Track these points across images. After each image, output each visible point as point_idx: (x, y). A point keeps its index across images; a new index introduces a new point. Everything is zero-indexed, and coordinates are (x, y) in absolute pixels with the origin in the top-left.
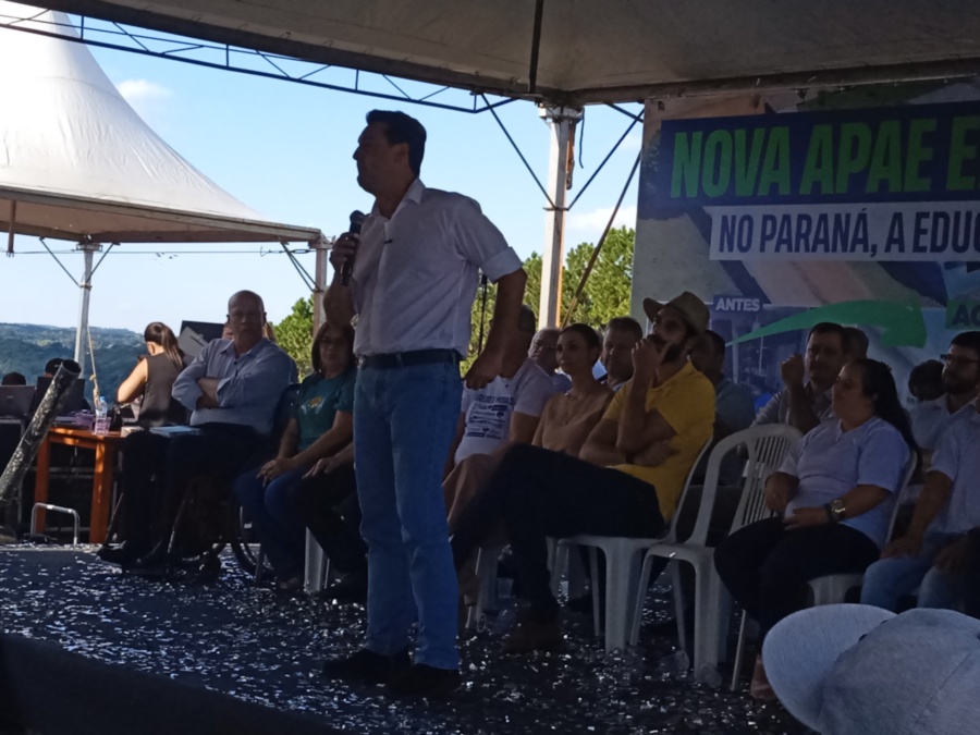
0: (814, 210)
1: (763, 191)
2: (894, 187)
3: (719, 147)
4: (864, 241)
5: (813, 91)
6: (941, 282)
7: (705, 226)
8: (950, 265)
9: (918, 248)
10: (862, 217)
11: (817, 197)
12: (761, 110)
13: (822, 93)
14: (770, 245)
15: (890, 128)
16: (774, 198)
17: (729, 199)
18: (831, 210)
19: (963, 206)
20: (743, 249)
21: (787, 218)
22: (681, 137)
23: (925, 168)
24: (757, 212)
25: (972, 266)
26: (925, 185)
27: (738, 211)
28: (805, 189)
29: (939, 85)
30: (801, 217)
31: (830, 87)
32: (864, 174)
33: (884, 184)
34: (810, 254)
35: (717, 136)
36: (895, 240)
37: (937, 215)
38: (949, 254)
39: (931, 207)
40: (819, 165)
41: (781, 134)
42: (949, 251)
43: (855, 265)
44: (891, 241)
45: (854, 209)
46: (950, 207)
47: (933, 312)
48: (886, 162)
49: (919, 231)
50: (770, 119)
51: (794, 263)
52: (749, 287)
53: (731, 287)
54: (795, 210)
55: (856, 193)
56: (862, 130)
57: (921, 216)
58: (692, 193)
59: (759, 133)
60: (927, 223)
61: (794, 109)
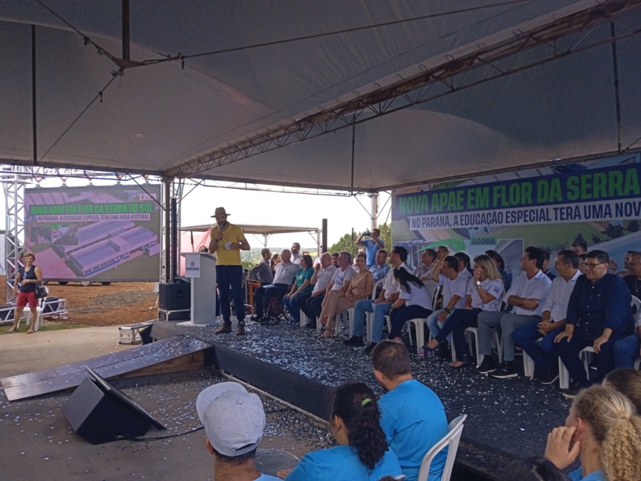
0: (435, 216)
1: (422, 212)
2: (455, 209)
3: (410, 201)
4: (448, 223)
5: (432, 185)
6: (468, 233)
7: (408, 221)
8: (470, 228)
9: (462, 225)
10: (447, 217)
11: (435, 213)
12: (420, 191)
13: (435, 186)
14: (425, 225)
15: (452, 193)
16: (425, 213)
17: (414, 214)
18: (439, 215)
19: (472, 213)
20: (418, 227)
21: (428, 218)
22: (401, 199)
23: (462, 204)
24: (421, 217)
25: (476, 228)
26: (462, 208)
27: (417, 217)
28: (432, 211)
29: (464, 181)
30: (432, 218)
31: (436, 184)
32: (447, 206)
33: (452, 208)
34: (435, 228)
35: (410, 198)
36: (456, 223)
37: (466, 215)
38: (470, 226)
39: (464, 213)
40: (435, 204)
41: (425, 197)
42: (470, 224)
43: (446, 230)
44: (455, 223)
45: (445, 215)
46: (469, 213)
47: (467, 242)
48: (452, 202)
49: (462, 220)
50: (422, 193)
51: (431, 230)
52: (420, 237)
53: (416, 237)
54: (430, 216)
55: (445, 211)
56: (445, 194)
57: (462, 216)
58: (404, 213)
59: (420, 197)
60: (463, 218)
61: (428, 190)
